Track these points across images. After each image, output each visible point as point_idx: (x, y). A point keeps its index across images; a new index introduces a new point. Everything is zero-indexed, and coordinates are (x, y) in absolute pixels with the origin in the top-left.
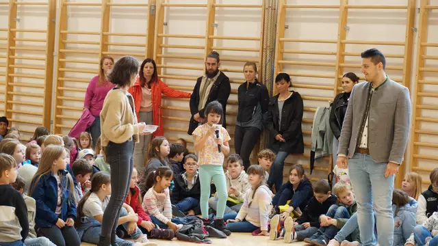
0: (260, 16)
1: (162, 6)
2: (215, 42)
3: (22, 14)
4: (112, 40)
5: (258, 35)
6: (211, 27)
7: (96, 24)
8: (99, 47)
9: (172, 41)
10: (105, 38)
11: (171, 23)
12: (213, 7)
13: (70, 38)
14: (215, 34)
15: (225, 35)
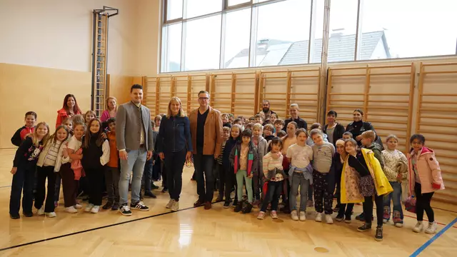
0: (317, 82)
1: (263, 79)
2: (291, 96)
3: (194, 86)
4: (237, 96)
5: (317, 92)
6: (289, 88)
7: (228, 89)
8: (231, 100)
9: (267, 96)
10: (233, 96)
11: (267, 87)
12: (290, 78)
13: (216, 96)
14: (291, 92)
15: (297, 92)
